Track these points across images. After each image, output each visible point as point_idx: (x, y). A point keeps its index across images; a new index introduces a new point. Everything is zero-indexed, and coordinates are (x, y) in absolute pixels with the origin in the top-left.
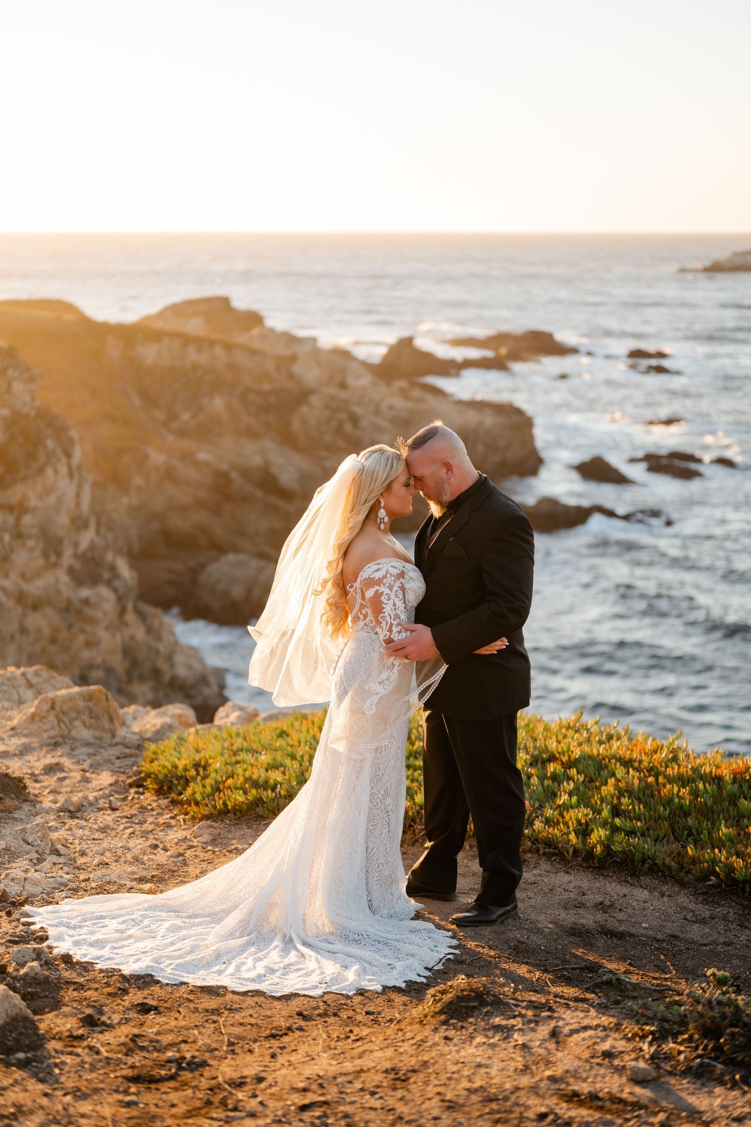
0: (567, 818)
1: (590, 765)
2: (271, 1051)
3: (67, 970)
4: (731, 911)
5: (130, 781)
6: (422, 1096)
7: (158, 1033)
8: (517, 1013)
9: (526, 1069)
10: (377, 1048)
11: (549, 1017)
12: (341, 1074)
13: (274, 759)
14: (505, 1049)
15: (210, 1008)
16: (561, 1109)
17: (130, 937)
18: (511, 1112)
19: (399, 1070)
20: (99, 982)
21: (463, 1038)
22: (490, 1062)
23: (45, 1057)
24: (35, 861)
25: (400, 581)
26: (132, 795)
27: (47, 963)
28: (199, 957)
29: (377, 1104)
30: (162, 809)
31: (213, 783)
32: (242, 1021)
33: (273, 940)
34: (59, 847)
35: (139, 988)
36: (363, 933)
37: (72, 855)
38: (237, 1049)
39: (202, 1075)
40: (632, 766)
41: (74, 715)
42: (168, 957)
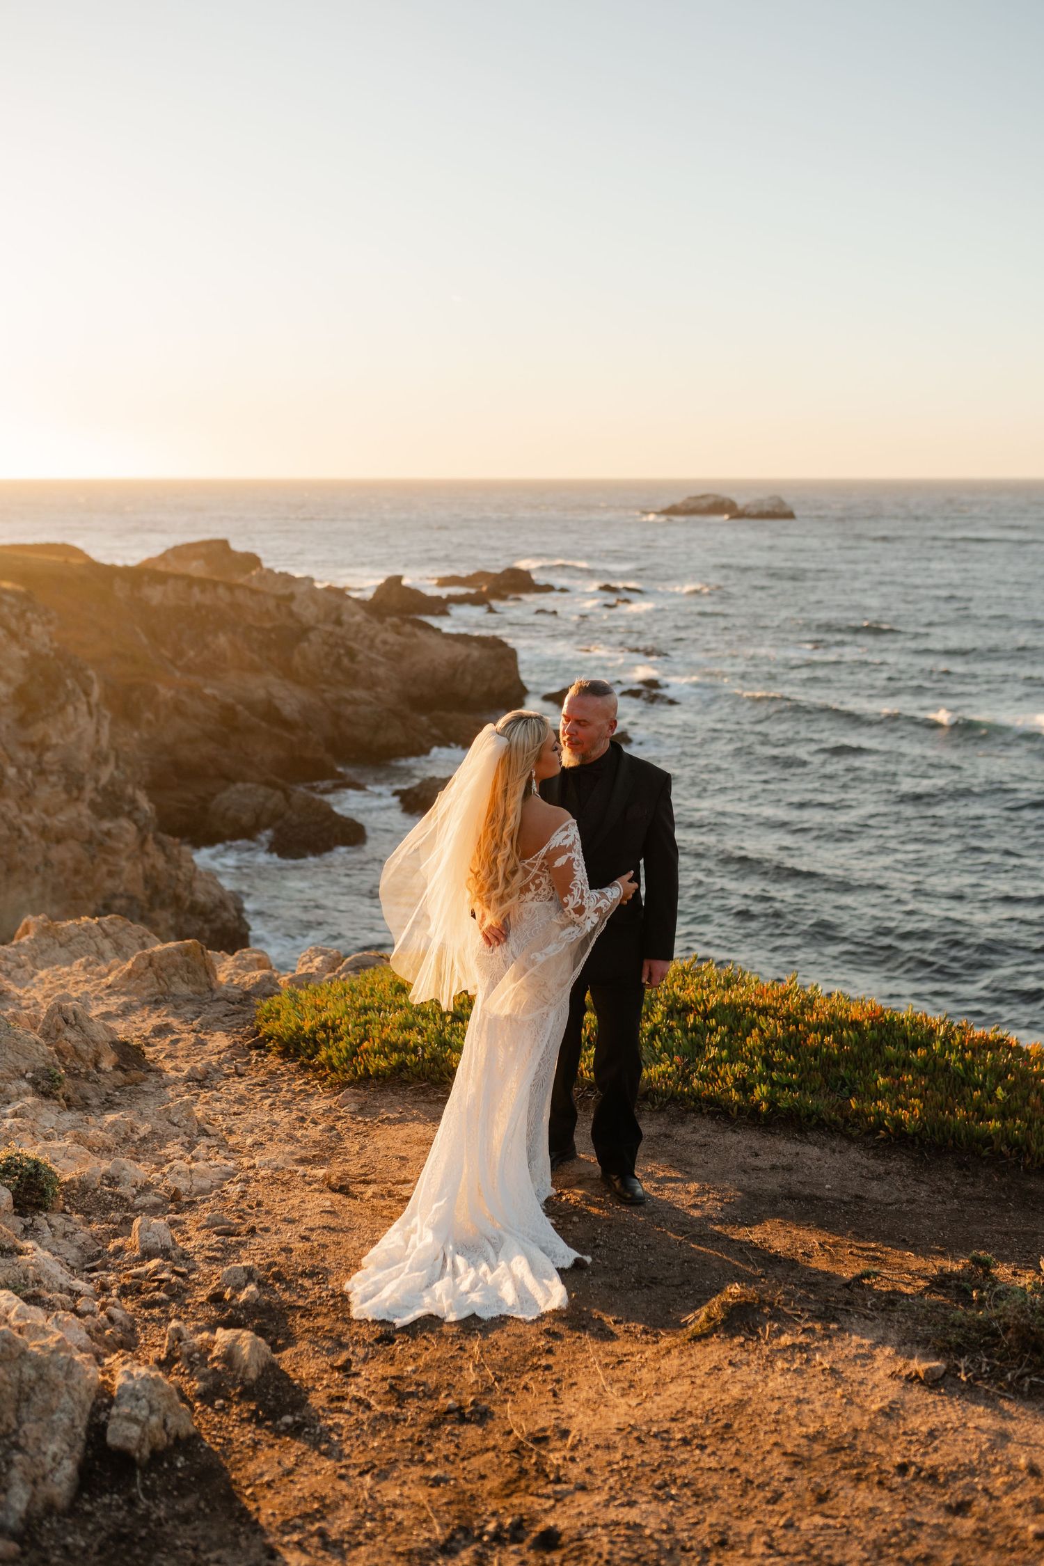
5: (248, 1042)
24: (187, 1145)
26: (254, 1058)
30: (293, 1074)
34: (205, 1125)
37: (221, 1134)
41: (172, 971)
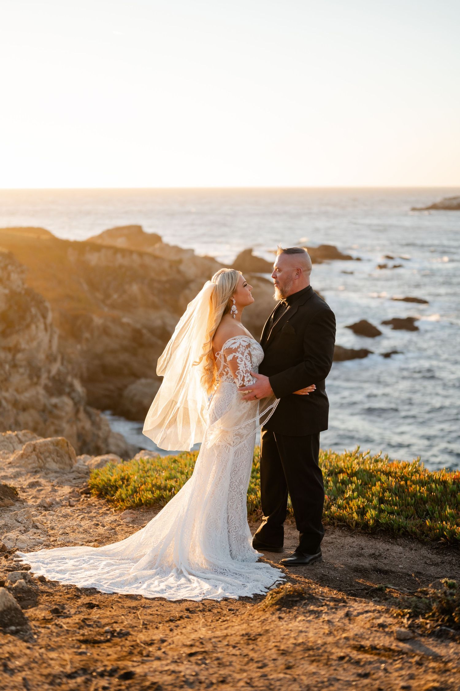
0: (351, 504)
1: (365, 475)
2: (170, 628)
3: (42, 585)
4: (454, 558)
5: (82, 490)
6: (265, 648)
7: (99, 618)
8: (324, 604)
9: (330, 633)
10: (236, 624)
11: (344, 606)
12: (215, 637)
13: (170, 474)
14: (317, 623)
15: (132, 606)
16: (353, 654)
17: (81, 569)
18: (322, 656)
19: (250, 635)
20: (62, 592)
21: (291, 617)
22: (308, 630)
23: (28, 629)
24: (23, 532)
25: (248, 350)
26: (83, 498)
27: (29, 581)
28: (125, 579)
29: (238, 653)
30: (101, 505)
31: (133, 488)
32: (151, 613)
33: (170, 572)
34: (38, 524)
35: (87, 595)
36: (226, 569)
37: (46, 529)
38: (148, 627)
39: (126, 639)
40: (391, 476)
41: (47, 454)
42: (105, 579)
